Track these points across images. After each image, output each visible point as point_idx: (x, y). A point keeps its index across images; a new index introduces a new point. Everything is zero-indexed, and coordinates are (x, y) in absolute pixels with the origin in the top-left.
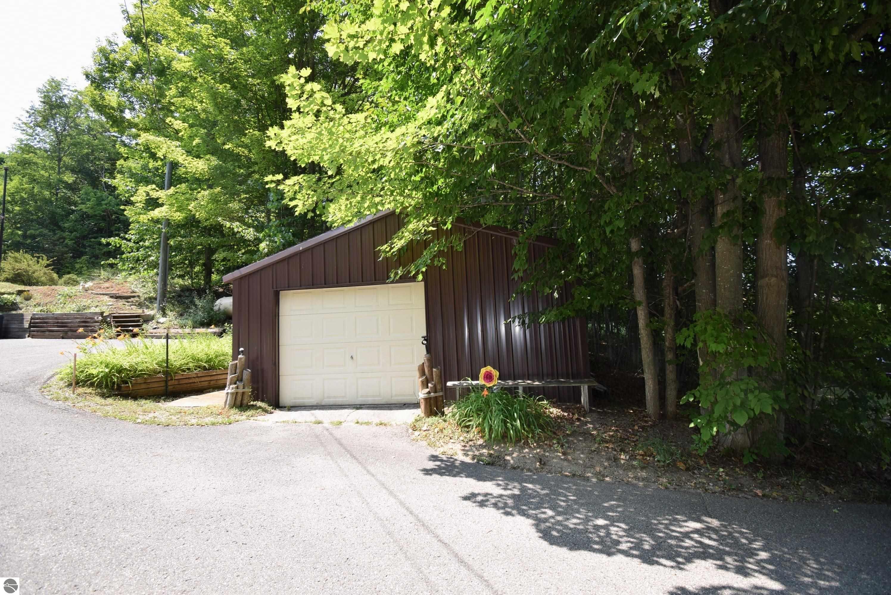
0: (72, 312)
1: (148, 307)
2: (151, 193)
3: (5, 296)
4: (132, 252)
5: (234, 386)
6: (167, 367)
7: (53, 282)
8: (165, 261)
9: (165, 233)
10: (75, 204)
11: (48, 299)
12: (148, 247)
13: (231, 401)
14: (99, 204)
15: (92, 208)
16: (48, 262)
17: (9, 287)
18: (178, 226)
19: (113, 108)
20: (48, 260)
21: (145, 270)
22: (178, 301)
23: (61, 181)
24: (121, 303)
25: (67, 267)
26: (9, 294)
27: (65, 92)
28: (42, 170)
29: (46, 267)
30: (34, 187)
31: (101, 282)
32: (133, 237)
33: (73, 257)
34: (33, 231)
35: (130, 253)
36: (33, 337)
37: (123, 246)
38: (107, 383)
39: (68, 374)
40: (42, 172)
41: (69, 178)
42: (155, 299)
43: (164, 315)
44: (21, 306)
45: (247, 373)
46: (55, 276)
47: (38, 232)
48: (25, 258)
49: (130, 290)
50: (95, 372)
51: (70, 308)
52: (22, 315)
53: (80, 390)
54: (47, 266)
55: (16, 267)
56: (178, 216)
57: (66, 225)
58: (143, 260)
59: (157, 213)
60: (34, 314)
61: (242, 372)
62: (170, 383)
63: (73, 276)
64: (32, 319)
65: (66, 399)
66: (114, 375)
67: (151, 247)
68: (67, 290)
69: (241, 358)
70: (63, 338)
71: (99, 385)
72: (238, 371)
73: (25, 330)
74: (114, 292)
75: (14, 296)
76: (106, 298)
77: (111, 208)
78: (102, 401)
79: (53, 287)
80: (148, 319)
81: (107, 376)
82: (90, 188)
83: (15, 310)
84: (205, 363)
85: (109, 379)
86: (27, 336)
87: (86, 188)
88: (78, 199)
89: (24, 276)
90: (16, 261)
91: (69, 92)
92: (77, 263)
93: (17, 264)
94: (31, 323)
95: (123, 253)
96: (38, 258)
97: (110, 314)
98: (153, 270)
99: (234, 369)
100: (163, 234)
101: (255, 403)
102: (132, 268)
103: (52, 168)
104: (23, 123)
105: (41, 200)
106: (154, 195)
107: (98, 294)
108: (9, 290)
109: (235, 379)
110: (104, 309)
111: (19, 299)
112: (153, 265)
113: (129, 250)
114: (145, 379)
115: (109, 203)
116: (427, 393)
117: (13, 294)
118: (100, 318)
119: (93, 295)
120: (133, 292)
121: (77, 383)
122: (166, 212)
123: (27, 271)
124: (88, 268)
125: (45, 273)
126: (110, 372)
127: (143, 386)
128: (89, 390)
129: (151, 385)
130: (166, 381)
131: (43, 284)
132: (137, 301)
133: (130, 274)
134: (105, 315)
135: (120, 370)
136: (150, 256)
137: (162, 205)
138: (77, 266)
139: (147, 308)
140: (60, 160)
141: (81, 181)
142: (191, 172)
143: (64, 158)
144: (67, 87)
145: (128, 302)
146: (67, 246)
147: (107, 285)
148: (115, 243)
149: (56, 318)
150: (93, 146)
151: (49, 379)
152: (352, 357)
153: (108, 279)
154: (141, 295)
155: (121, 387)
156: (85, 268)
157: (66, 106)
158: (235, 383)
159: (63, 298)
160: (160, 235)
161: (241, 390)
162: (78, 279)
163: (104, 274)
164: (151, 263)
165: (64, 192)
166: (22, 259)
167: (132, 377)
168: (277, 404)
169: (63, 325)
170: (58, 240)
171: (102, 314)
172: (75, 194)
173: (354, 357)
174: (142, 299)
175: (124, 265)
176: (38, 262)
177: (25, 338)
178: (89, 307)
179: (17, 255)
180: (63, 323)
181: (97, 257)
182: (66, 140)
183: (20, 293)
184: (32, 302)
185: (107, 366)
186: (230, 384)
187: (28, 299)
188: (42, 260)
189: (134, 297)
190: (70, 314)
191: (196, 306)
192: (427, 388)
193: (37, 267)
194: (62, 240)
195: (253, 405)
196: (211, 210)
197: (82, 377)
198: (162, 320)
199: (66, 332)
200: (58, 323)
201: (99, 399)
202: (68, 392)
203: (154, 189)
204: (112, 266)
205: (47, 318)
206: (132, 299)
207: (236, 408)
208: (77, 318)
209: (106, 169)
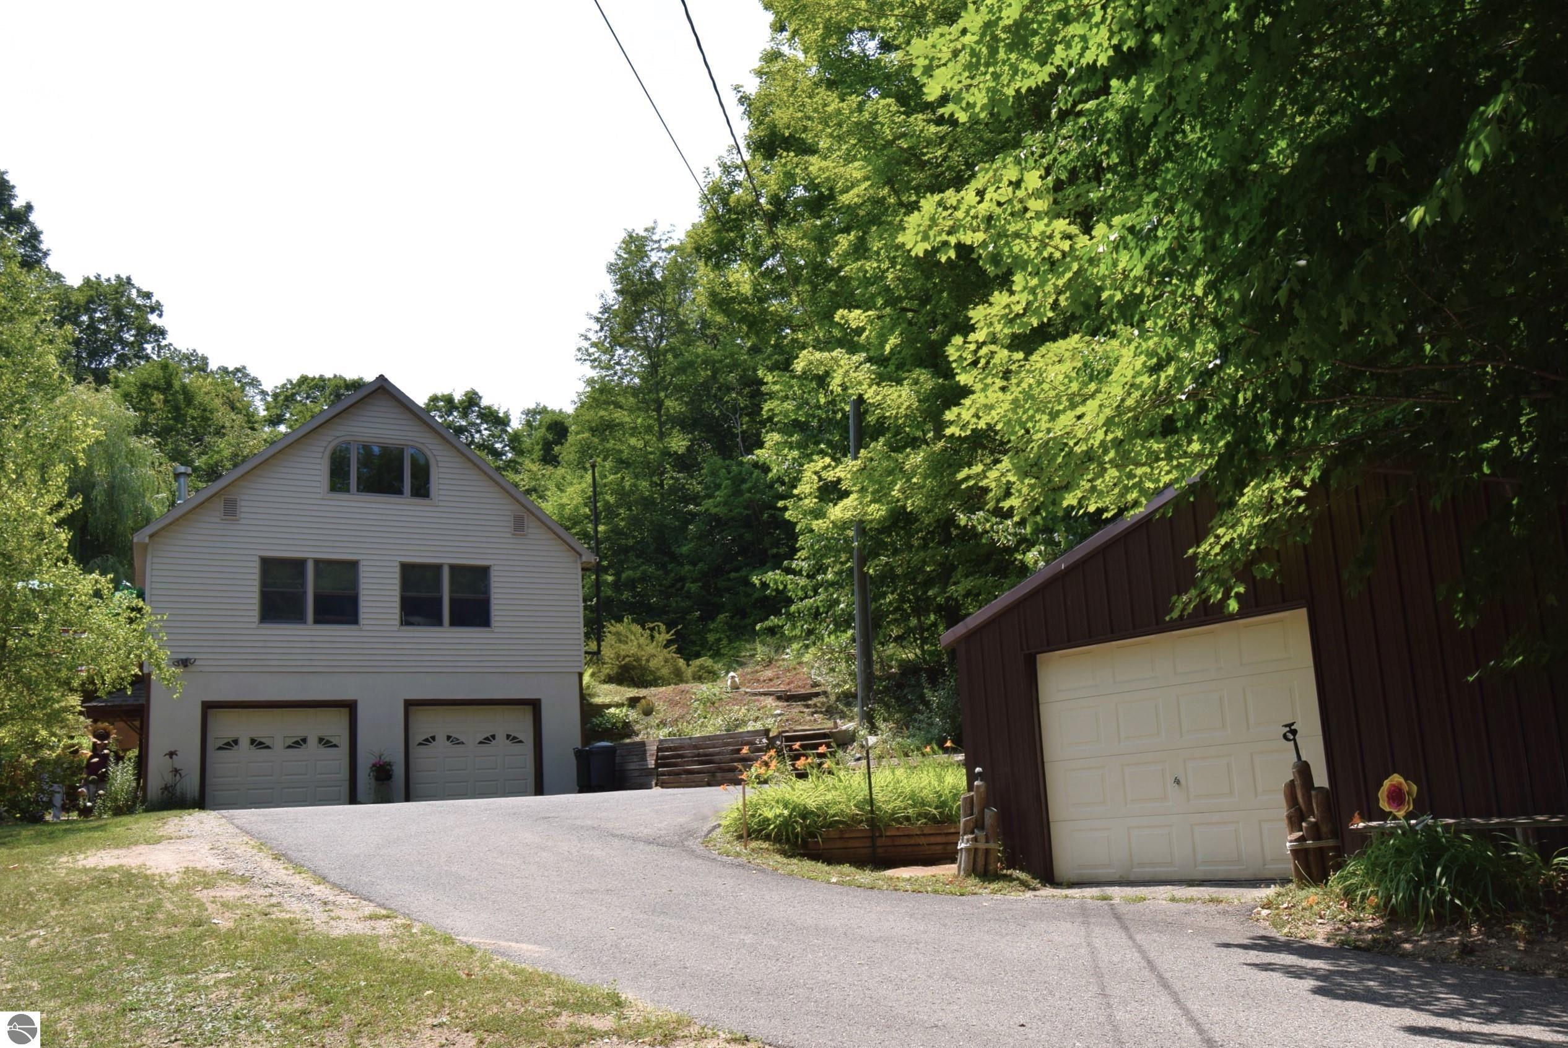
0: (718, 733)
1: (843, 716)
2: (824, 474)
3: (612, 710)
4: (806, 597)
5: (970, 836)
6: (872, 811)
7: (678, 677)
8: (864, 608)
9: (859, 548)
10: (695, 499)
11: (677, 712)
12: (832, 584)
13: (967, 862)
14: (737, 492)
15: (725, 503)
16: (668, 637)
17: (616, 693)
18: (880, 531)
19: (745, 300)
20: (668, 632)
21: (830, 634)
22: (898, 699)
23: (666, 453)
24: (797, 710)
25: (693, 643)
26: (618, 705)
27: (654, 257)
28: (632, 435)
29: (666, 646)
30: (623, 478)
31: (758, 668)
32: (805, 564)
33: (701, 619)
34: (630, 573)
35: (802, 600)
36: (664, 785)
37: (789, 587)
38: (787, 835)
39: (735, 820)
40: (633, 441)
41: (678, 443)
42: (855, 696)
43: (873, 730)
44: (637, 727)
45: (991, 813)
46: (681, 663)
47: (638, 574)
48: (632, 632)
49: (810, 682)
50: (770, 815)
51: (714, 726)
52: (643, 744)
53: (754, 844)
54: (669, 643)
55: (623, 653)
56: (877, 511)
57: (684, 550)
58: (827, 613)
59: (838, 512)
60: (661, 741)
61: (982, 813)
62: (880, 842)
63: (705, 661)
64: (659, 750)
65: (738, 855)
66: (796, 822)
67: (837, 583)
68: (705, 689)
69: (978, 786)
70: (709, 784)
71: (778, 839)
72: (976, 810)
73: (649, 773)
74: (782, 688)
75: (624, 710)
76: (770, 701)
77: (758, 496)
78: (785, 861)
79: (682, 686)
80: (845, 741)
81: (787, 823)
82: (717, 460)
83: (629, 736)
84: (936, 808)
85: (790, 829)
86: (653, 783)
87: (709, 460)
88: (699, 488)
89: (634, 668)
90: (620, 641)
91: (660, 254)
92: (710, 631)
93: (623, 646)
94: (658, 758)
95: (790, 601)
96: (652, 629)
97: (780, 733)
98: (845, 631)
99: (968, 806)
100: (855, 552)
101: (1009, 872)
102: (810, 632)
103: (649, 429)
104: (594, 345)
105: (637, 502)
106: (830, 476)
107: (755, 694)
108: (617, 699)
109: (972, 825)
110: (769, 722)
111: (633, 715)
112: (843, 623)
113: (800, 593)
114: (841, 831)
115: (755, 486)
116: (1298, 840)
117: (623, 705)
118: (765, 741)
119: (747, 698)
120: (816, 684)
121: (749, 835)
122: (855, 509)
123: (638, 660)
124: (730, 641)
125: (666, 661)
126: (790, 815)
127: (839, 844)
128: (765, 845)
129: (851, 844)
130: (873, 838)
131: (666, 682)
132: (823, 704)
133: (807, 647)
134: (771, 735)
135: (805, 814)
136: (837, 602)
137: (846, 494)
138: (711, 638)
139: (841, 718)
140: (659, 404)
141: (700, 446)
142: (890, 417)
143: (668, 403)
144: (656, 245)
145: (808, 706)
146: (688, 596)
147: (769, 673)
148: (776, 583)
149: (696, 747)
150: (714, 362)
151: (710, 832)
152: (1177, 781)
153: (770, 662)
154: (829, 689)
155: (807, 842)
156: (725, 642)
157: (659, 286)
158: (972, 832)
159: (702, 706)
160: (851, 553)
161: (982, 845)
162: (717, 667)
163: (761, 651)
164: (841, 616)
165: (671, 476)
166: (629, 634)
167: (822, 827)
168: (1048, 876)
169: (706, 759)
170: (672, 585)
171: (767, 732)
172: (692, 477)
173: (1183, 781)
174: (833, 698)
175: (794, 627)
176: (652, 637)
177: (651, 788)
178: (744, 723)
179: (620, 627)
180: (706, 755)
181: (743, 614)
182: (666, 361)
183: (633, 702)
184: (654, 720)
185: (786, 806)
186: (965, 833)
187: (648, 712)
188: (660, 633)
189: (817, 695)
190: (715, 737)
191: (927, 704)
192: (1301, 830)
193: (651, 649)
194: (679, 585)
195: (1005, 876)
196: (932, 490)
197: (754, 824)
198: (872, 740)
199: (712, 773)
200: (699, 755)
201: (778, 857)
202: (739, 847)
203: (829, 466)
204: (772, 631)
205: (681, 748)
206: (815, 700)
207: (976, 875)
208: (728, 744)
209: (742, 409)
